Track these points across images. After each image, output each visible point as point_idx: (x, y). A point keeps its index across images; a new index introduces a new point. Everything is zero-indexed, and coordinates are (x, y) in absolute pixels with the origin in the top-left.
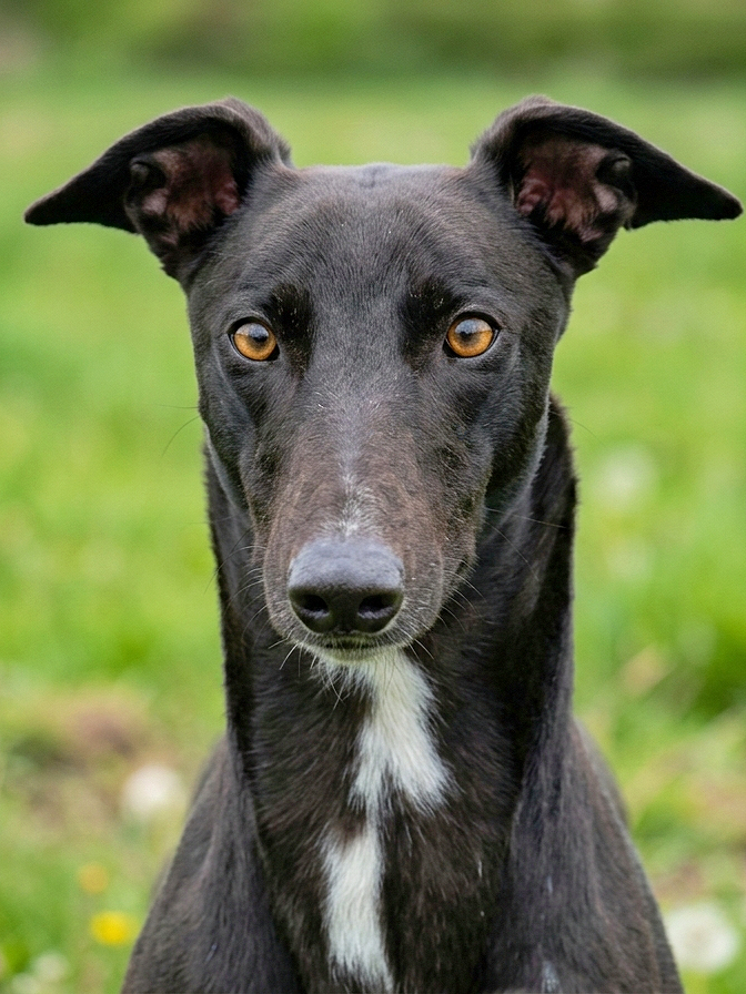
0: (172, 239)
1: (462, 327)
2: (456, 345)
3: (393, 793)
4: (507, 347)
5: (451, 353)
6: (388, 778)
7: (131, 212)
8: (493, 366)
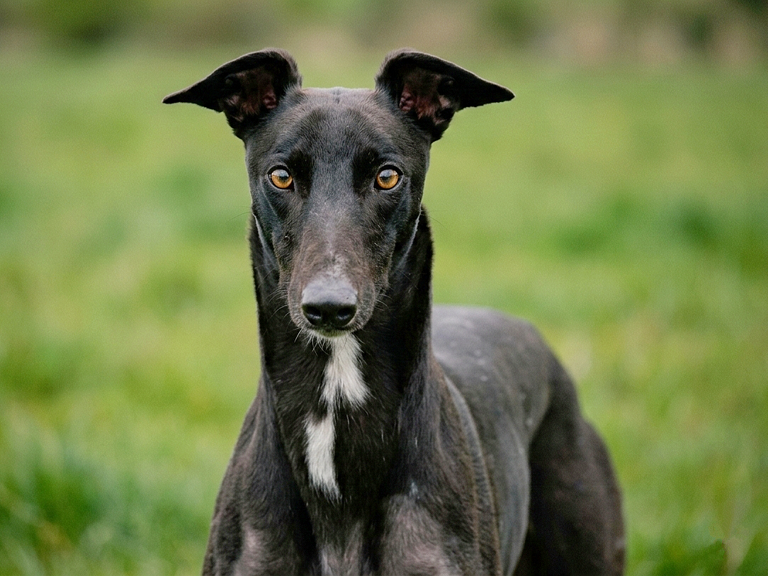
0: (240, 119)
1: (384, 173)
2: (382, 184)
3: (340, 397)
4: (405, 184)
5: (378, 187)
6: (339, 390)
7: (220, 104)
8: (398, 195)
